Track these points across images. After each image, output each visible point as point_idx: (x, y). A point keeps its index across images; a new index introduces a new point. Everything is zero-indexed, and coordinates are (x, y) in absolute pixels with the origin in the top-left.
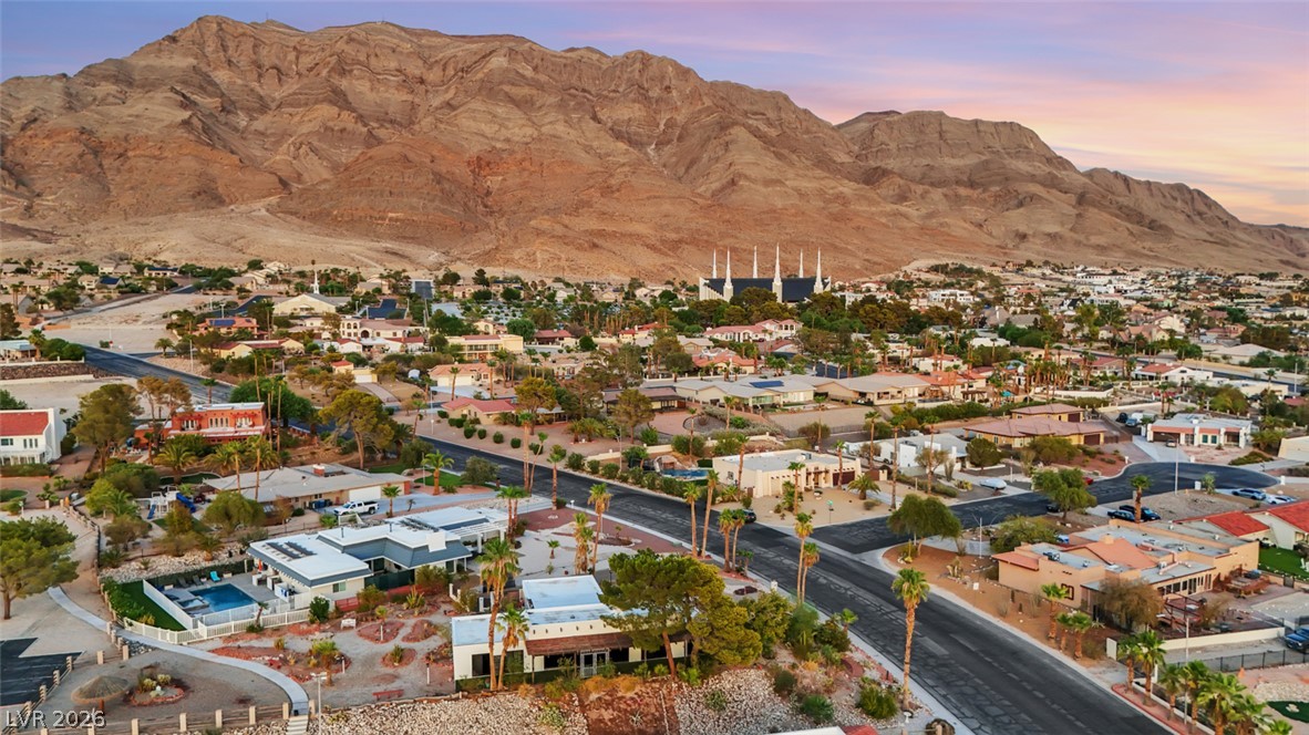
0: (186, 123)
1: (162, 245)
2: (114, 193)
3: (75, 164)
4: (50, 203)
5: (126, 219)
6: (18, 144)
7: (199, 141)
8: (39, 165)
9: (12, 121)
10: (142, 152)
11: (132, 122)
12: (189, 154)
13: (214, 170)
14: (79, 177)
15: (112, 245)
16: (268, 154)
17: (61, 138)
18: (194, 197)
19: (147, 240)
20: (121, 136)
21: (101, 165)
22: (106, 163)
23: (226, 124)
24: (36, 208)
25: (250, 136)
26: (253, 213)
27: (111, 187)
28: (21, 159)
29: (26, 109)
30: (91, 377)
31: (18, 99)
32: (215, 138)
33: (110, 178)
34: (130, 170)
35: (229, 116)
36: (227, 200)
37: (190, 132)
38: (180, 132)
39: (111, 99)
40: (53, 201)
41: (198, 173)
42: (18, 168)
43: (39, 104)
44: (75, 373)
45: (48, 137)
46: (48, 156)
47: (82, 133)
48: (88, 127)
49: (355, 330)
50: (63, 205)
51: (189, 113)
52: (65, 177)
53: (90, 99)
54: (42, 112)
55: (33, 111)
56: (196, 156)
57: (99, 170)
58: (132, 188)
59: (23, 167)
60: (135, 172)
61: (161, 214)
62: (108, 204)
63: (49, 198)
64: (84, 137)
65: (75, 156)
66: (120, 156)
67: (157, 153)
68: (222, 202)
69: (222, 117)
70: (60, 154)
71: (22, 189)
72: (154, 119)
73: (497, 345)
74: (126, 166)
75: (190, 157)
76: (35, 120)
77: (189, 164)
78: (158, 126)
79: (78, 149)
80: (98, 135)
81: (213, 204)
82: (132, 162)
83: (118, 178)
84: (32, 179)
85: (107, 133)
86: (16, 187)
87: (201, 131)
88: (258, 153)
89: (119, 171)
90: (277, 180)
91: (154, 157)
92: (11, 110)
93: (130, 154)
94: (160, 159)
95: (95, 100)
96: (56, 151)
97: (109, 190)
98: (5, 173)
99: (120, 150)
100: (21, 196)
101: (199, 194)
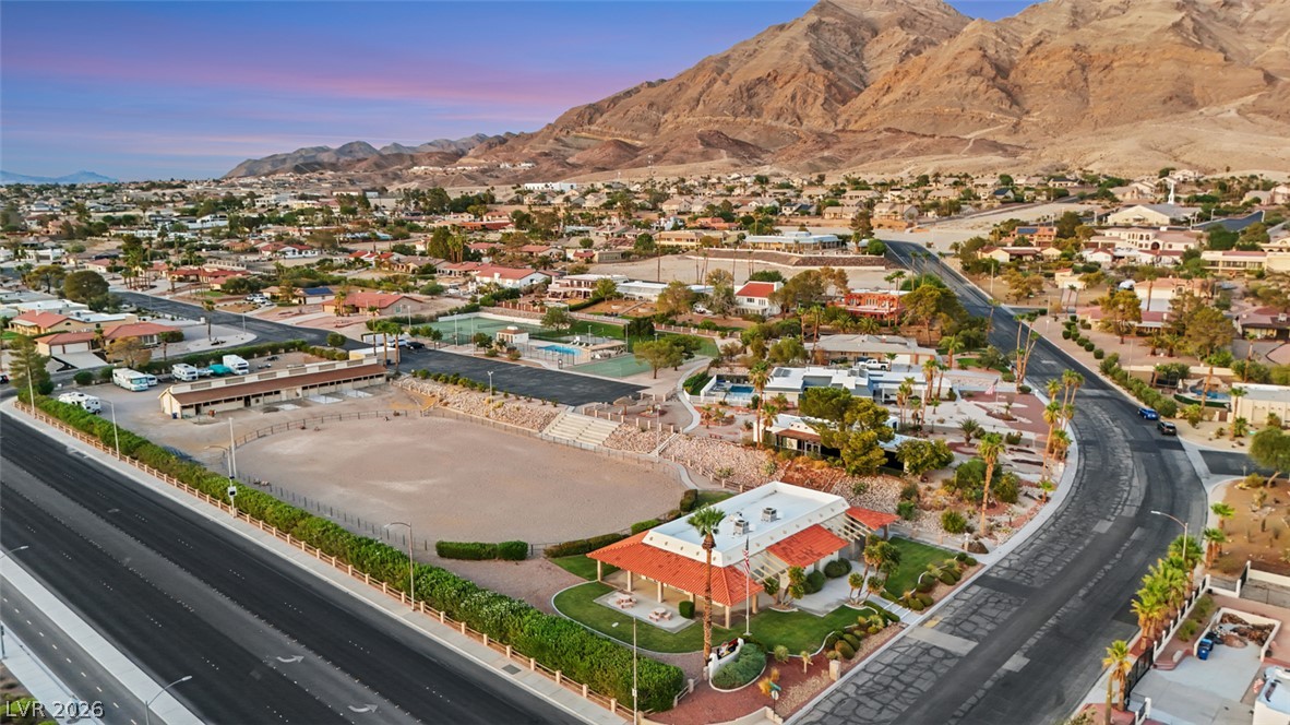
0: (1177, 26)
1: (1104, 154)
2: (1092, 105)
3: (1063, 80)
4: (1035, 120)
5: (1095, 128)
6: (1021, 67)
7: (1186, 43)
8: (1034, 85)
9: (1022, 46)
10: (1127, 62)
11: (1124, 32)
12: (1171, 58)
13: (1194, 72)
14: (1064, 92)
15: (1062, 156)
16: (1264, 46)
17: (1056, 57)
18: (1165, 102)
19: (1094, 150)
20: (1111, 48)
21: (1086, 79)
22: (1091, 76)
23: (1225, 19)
24: (1023, 124)
25: (1248, 29)
26: (1219, 116)
27: (1091, 99)
28: (1021, 81)
29: (1035, 34)
30: (883, 268)
31: (1030, 25)
32: (1205, 37)
33: (1091, 90)
34: (1112, 81)
35: (1231, 10)
36: (1200, 103)
37: (1178, 35)
38: (1170, 37)
39: (1113, 12)
40: (1037, 117)
41: (1176, 77)
42: (1016, 89)
43: (1047, 27)
44: (874, 265)
45: (1046, 57)
46: (1042, 76)
47: (1075, 50)
48: (1082, 44)
49: (1147, 242)
50: (1044, 120)
51: (1183, 14)
52: (1051, 94)
53: (1094, 14)
54: (1047, 34)
55: (1040, 35)
56: (1178, 60)
57: (1082, 84)
58: (1109, 99)
59: (1020, 88)
60: (1116, 82)
61: (1128, 122)
62: (1083, 116)
63: (1035, 114)
64: (1076, 53)
65: (1064, 74)
66: (1106, 67)
67: (1140, 60)
68: (1193, 105)
69: (1222, 14)
70: (1053, 72)
71: (1015, 108)
72: (1146, 26)
73: (1260, 263)
74: (1109, 77)
75: (1171, 61)
76: (1041, 42)
77: (1169, 68)
78: (1148, 32)
79: (1070, 64)
80: (1090, 50)
81: (1184, 107)
82: (1115, 73)
83: (1098, 91)
84: (1025, 99)
85: (1096, 48)
86: (1010, 107)
87: (1191, 31)
88: (1252, 46)
89: (1101, 83)
90: (1262, 76)
91: (1138, 65)
92: (1023, 36)
93: (1115, 64)
94: (1143, 67)
95: (1098, 14)
96: (1050, 70)
97: (1088, 101)
98: (1004, 95)
99: (1107, 62)
100: (1013, 115)
101: (1171, 99)
